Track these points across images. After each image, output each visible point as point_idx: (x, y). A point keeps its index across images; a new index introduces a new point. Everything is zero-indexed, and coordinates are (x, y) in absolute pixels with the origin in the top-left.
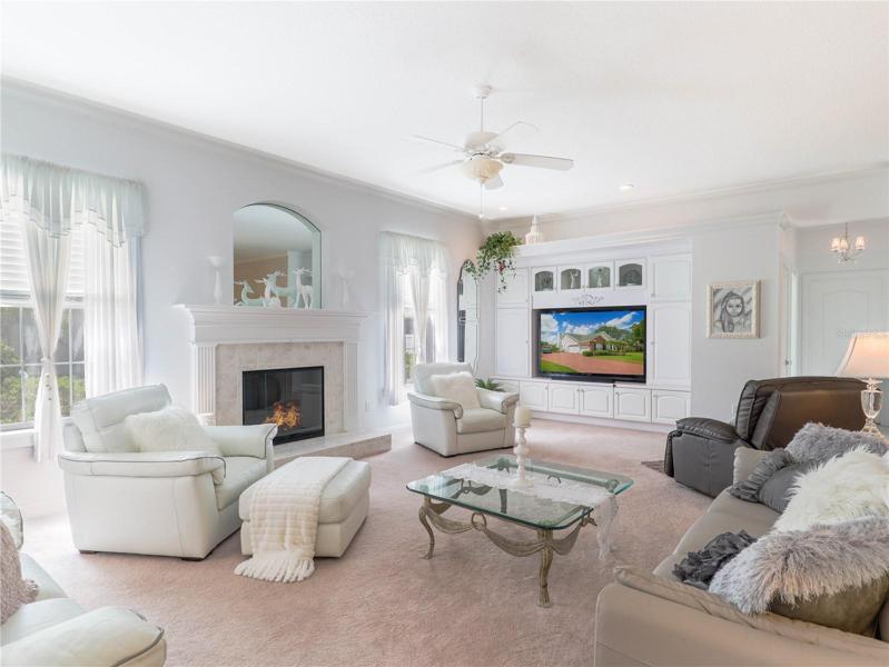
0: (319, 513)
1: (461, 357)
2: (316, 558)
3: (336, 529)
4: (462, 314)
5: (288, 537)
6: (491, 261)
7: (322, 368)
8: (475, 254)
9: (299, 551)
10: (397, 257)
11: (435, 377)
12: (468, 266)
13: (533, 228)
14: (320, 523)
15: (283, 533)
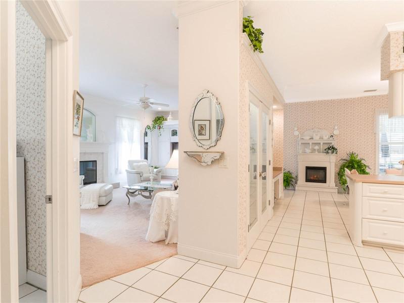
0: (100, 194)
1: (146, 158)
2: (99, 206)
3: (104, 198)
4: (146, 144)
5: (91, 200)
6: (156, 126)
7: (96, 161)
8: (150, 123)
9: (94, 203)
10: (122, 125)
11: (135, 164)
12: (148, 127)
13: (170, 115)
14: (100, 197)
15: (90, 199)
